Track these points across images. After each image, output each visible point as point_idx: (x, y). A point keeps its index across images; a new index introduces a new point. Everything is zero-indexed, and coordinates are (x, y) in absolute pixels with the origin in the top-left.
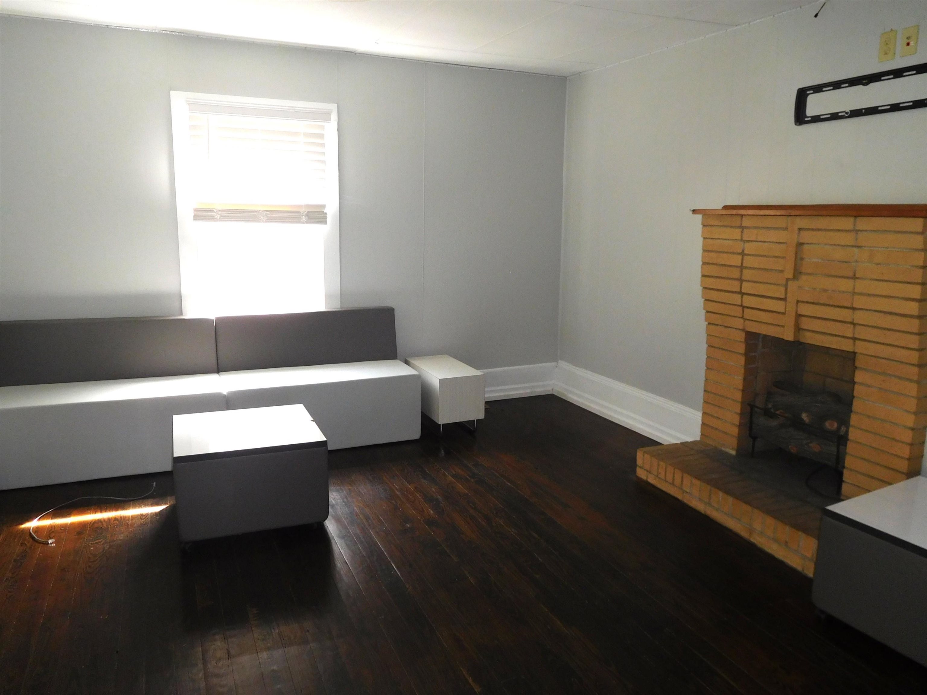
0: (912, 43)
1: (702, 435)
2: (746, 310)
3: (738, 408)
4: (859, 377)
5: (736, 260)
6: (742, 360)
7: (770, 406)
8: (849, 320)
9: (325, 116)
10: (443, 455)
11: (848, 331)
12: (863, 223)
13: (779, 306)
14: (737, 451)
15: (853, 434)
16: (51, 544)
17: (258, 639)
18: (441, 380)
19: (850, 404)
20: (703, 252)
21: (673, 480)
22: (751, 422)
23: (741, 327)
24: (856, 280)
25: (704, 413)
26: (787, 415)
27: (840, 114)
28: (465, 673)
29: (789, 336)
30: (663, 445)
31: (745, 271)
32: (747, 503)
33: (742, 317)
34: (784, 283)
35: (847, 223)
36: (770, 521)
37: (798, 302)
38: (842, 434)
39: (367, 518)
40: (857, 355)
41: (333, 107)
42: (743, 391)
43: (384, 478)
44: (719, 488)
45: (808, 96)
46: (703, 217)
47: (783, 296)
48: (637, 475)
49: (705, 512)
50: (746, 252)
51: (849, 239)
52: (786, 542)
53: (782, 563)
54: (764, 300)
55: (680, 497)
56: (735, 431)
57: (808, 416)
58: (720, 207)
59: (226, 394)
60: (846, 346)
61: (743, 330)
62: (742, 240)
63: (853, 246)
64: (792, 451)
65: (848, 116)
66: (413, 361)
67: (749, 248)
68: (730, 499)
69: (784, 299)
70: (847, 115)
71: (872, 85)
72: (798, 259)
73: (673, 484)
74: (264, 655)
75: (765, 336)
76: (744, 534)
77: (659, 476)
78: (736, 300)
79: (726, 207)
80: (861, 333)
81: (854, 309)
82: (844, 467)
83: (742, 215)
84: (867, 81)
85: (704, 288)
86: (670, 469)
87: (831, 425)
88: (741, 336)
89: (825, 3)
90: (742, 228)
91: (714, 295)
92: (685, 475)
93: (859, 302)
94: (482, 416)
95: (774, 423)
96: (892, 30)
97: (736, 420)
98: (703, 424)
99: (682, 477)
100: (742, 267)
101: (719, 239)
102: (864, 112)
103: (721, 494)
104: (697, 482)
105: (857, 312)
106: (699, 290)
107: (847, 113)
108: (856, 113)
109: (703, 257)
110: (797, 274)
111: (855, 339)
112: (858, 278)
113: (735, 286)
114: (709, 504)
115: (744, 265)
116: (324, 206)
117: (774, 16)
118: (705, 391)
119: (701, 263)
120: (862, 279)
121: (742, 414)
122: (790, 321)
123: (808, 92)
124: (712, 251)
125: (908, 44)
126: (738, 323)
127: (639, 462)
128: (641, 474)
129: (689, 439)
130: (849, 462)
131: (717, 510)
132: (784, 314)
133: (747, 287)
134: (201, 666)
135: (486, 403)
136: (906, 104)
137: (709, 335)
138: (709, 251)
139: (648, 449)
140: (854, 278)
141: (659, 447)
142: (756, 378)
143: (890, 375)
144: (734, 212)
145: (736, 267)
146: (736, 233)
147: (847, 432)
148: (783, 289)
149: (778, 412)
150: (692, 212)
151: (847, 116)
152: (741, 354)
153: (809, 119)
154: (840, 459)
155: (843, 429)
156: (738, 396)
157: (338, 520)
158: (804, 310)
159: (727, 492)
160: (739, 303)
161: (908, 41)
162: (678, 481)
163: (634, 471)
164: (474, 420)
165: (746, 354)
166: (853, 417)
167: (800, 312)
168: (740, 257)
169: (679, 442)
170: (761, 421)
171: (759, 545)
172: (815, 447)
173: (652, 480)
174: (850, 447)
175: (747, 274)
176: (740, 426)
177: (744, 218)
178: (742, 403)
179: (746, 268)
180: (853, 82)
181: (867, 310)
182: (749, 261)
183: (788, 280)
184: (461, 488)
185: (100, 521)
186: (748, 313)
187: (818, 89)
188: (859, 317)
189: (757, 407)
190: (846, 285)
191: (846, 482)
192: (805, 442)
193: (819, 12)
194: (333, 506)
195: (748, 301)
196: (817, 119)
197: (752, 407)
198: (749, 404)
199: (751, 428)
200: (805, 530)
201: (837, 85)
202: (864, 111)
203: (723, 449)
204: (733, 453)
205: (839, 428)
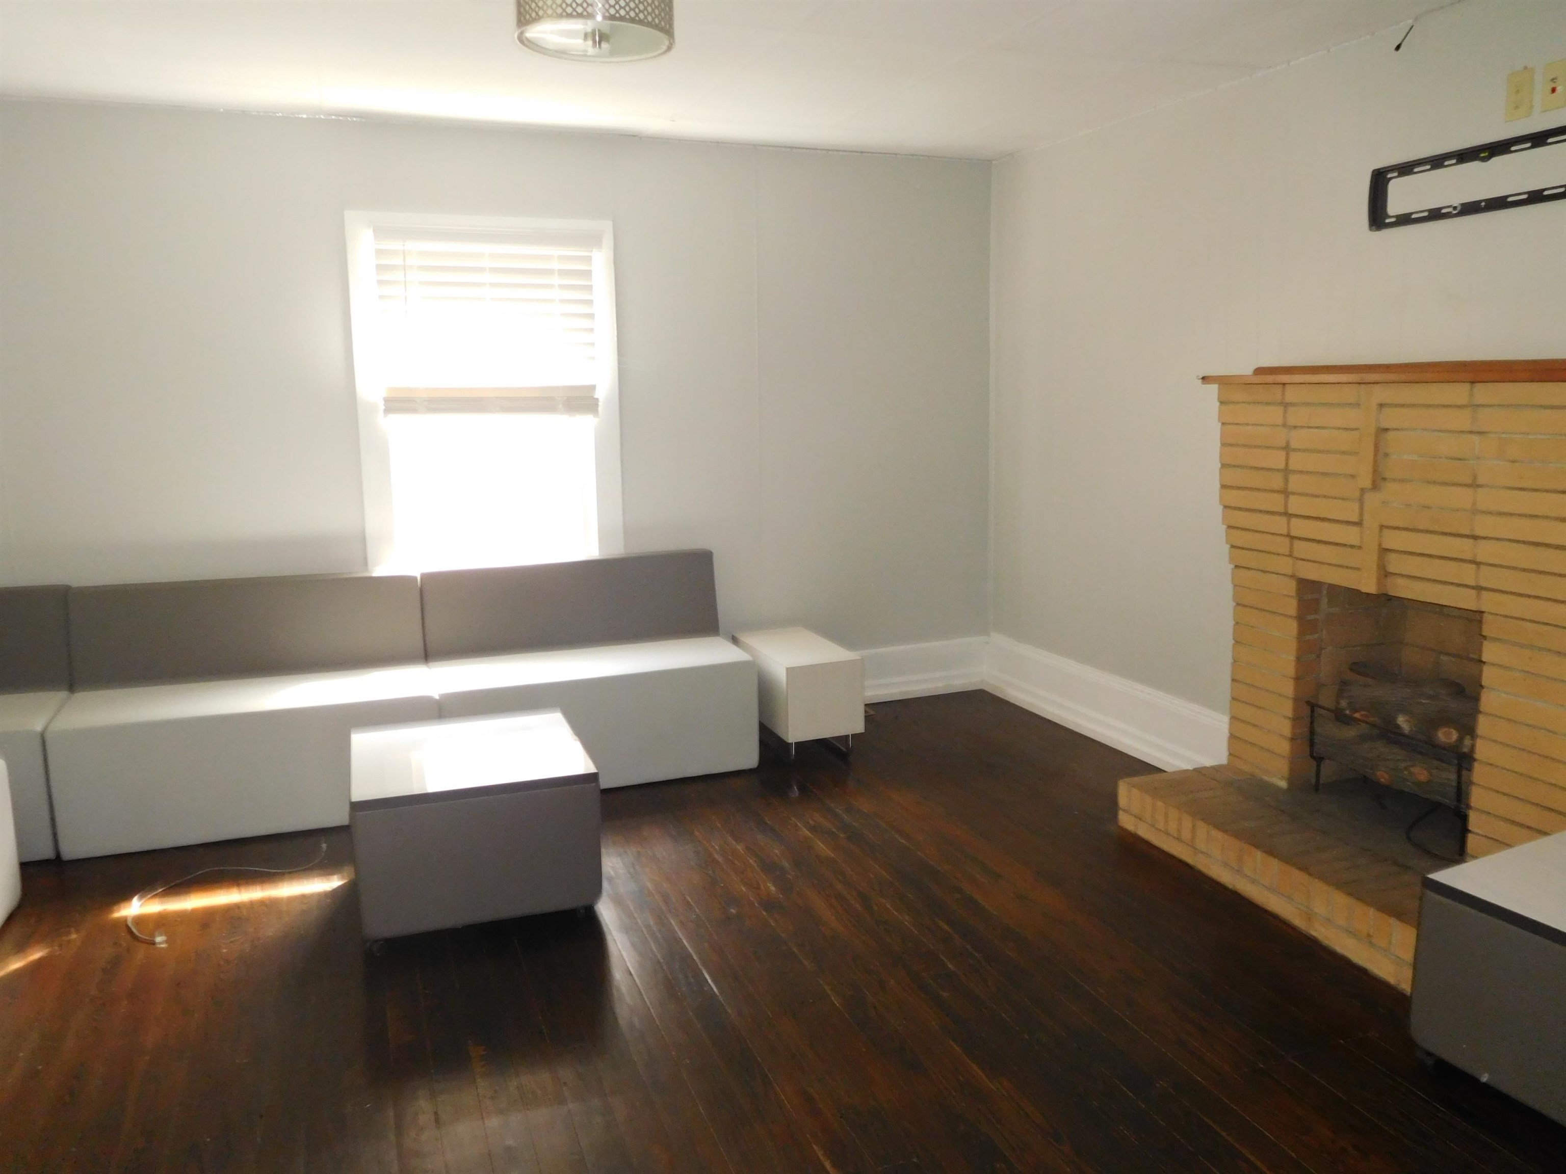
0: (1559, 89)
1: (1230, 754)
2: (1296, 542)
3: (1288, 708)
4: (1489, 652)
5: (1277, 460)
6: (1293, 626)
7: (1343, 703)
8: (1468, 557)
9: (593, 240)
10: (797, 794)
11: (1468, 574)
12: (1485, 393)
13: (1350, 535)
14: (1290, 780)
15: (1483, 750)
16: (160, 943)
17: (485, 1097)
18: (789, 670)
19: (1476, 699)
20: (1221, 448)
21: (1179, 831)
22: (1312, 732)
23: (1289, 571)
24: (1480, 490)
25: (1234, 718)
26: (1371, 719)
27: (1444, 211)
28: (820, 1154)
29: (1369, 586)
30: (1164, 774)
31: (1293, 478)
32: (1304, 869)
33: (1290, 556)
34: (1357, 494)
35: (1458, 393)
36: (1340, 899)
37: (1382, 527)
38: (1465, 750)
39: (666, 899)
40: (1485, 615)
41: (606, 227)
42: (1297, 679)
43: (697, 833)
44: (1257, 846)
45: (1388, 183)
46: (1219, 389)
47: (1355, 519)
48: (1122, 825)
49: (1234, 886)
50: (1293, 445)
51: (1462, 420)
52: (1369, 935)
53: (1363, 971)
54: (1326, 525)
55: (1190, 860)
56: (1284, 747)
57: (1407, 721)
58: (1249, 371)
59: (437, 697)
60: (1466, 600)
61: (1293, 576)
62: (1284, 425)
63: (1471, 432)
64: (1382, 780)
65: (1458, 213)
66: (744, 638)
67: (1298, 439)
68: (1275, 863)
69: (1359, 524)
70: (1455, 212)
71: (1497, 161)
72: (1379, 454)
73: (1179, 839)
74: (494, 1122)
75: (1332, 588)
76: (1298, 922)
77: (1156, 826)
78: (1279, 524)
79: (1259, 371)
80: (1488, 578)
81: (1475, 538)
82: (1469, 807)
83: (1284, 384)
84: (1487, 154)
85: (1226, 507)
86: (1174, 813)
87: (1447, 736)
88: (1290, 587)
89: (1412, 27)
90: (1286, 405)
91: (1242, 519)
92: (1200, 824)
93: (1484, 526)
94: (859, 727)
95: (1350, 733)
96: (1526, 68)
97: (1286, 728)
98: (1233, 737)
99: (1194, 826)
100: (1286, 471)
101: (1247, 424)
102: (1485, 205)
103: (1259, 854)
104: (1216, 834)
105: (1482, 543)
106: (1218, 510)
107: (1455, 208)
108: (1470, 209)
109: (1222, 455)
110: (1378, 480)
111: (1479, 589)
112: (1479, 486)
113: (1276, 502)
114: (1239, 871)
115: (1291, 468)
116: (593, 388)
117: (1329, 51)
118: (1233, 680)
119: (1219, 465)
120: (1487, 486)
121: (1296, 720)
122: (1370, 560)
123: (1389, 176)
124: (1237, 445)
125: (1553, 90)
126: (1285, 565)
127: (1122, 801)
128: (1126, 821)
129: (1208, 762)
130: (1477, 797)
131: (1253, 881)
132: (1360, 548)
133: (1296, 505)
134: (392, 1137)
135: (866, 705)
136: (1555, 190)
137: (1235, 586)
138: (1231, 445)
139: (1136, 780)
140: (1474, 485)
141: (1158, 776)
142: (1318, 656)
143: (1540, 649)
144: (1270, 379)
145: (1278, 470)
146: (1275, 414)
147: (1473, 747)
148: (1356, 506)
149: (1357, 715)
150: (1200, 381)
151: (1456, 214)
152: (1291, 617)
153: (1393, 220)
154: (1461, 793)
155: (1467, 742)
156: (1289, 688)
157: (618, 901)
158: (1394, 540)
159: (1271, 852)
160: (1284, 531)
161: (1553, 85)
162: (1186, 835)
163: (1115, 817)
164: (847, 736)
165: (1300, 618)
166: (1482, 721)
167: (1386, 545)
168: (1282, 454)
169: (1190, 767)
170: (1329, 729)
171: (1326, 942)
172: (1420, 773)
173: (1144, 832)
174: (1479, 773)
175: (1295, 482)
176: (1292, 739)
177: (1288, 387)
178: (1296, 700)
179: (1294, 472)
180: (1465, 156)
181: (1498, 539)
182: (1296, 462)
183: (1363, 491)
184: (822, 848)
185: (237, 907)
186: (1301, 548)
187: (1406, 169)
188: (1484, 551)
189: (1321, 707)
190: (1461, 498)
191: (1474, 833)
192: (1403, 765)
193: (1403, 41)
194: (610, 880)
195: (1300, 528)
196: (1405, 220)
197: (1313, 706)
198: (1308, 703)
199: (1312, 744)
200: (1400, 915)
201: (1437, 162)
202: (1483, 204)
203: (1266, 778)
204: (1283, 784)
205: (1460, 740)
